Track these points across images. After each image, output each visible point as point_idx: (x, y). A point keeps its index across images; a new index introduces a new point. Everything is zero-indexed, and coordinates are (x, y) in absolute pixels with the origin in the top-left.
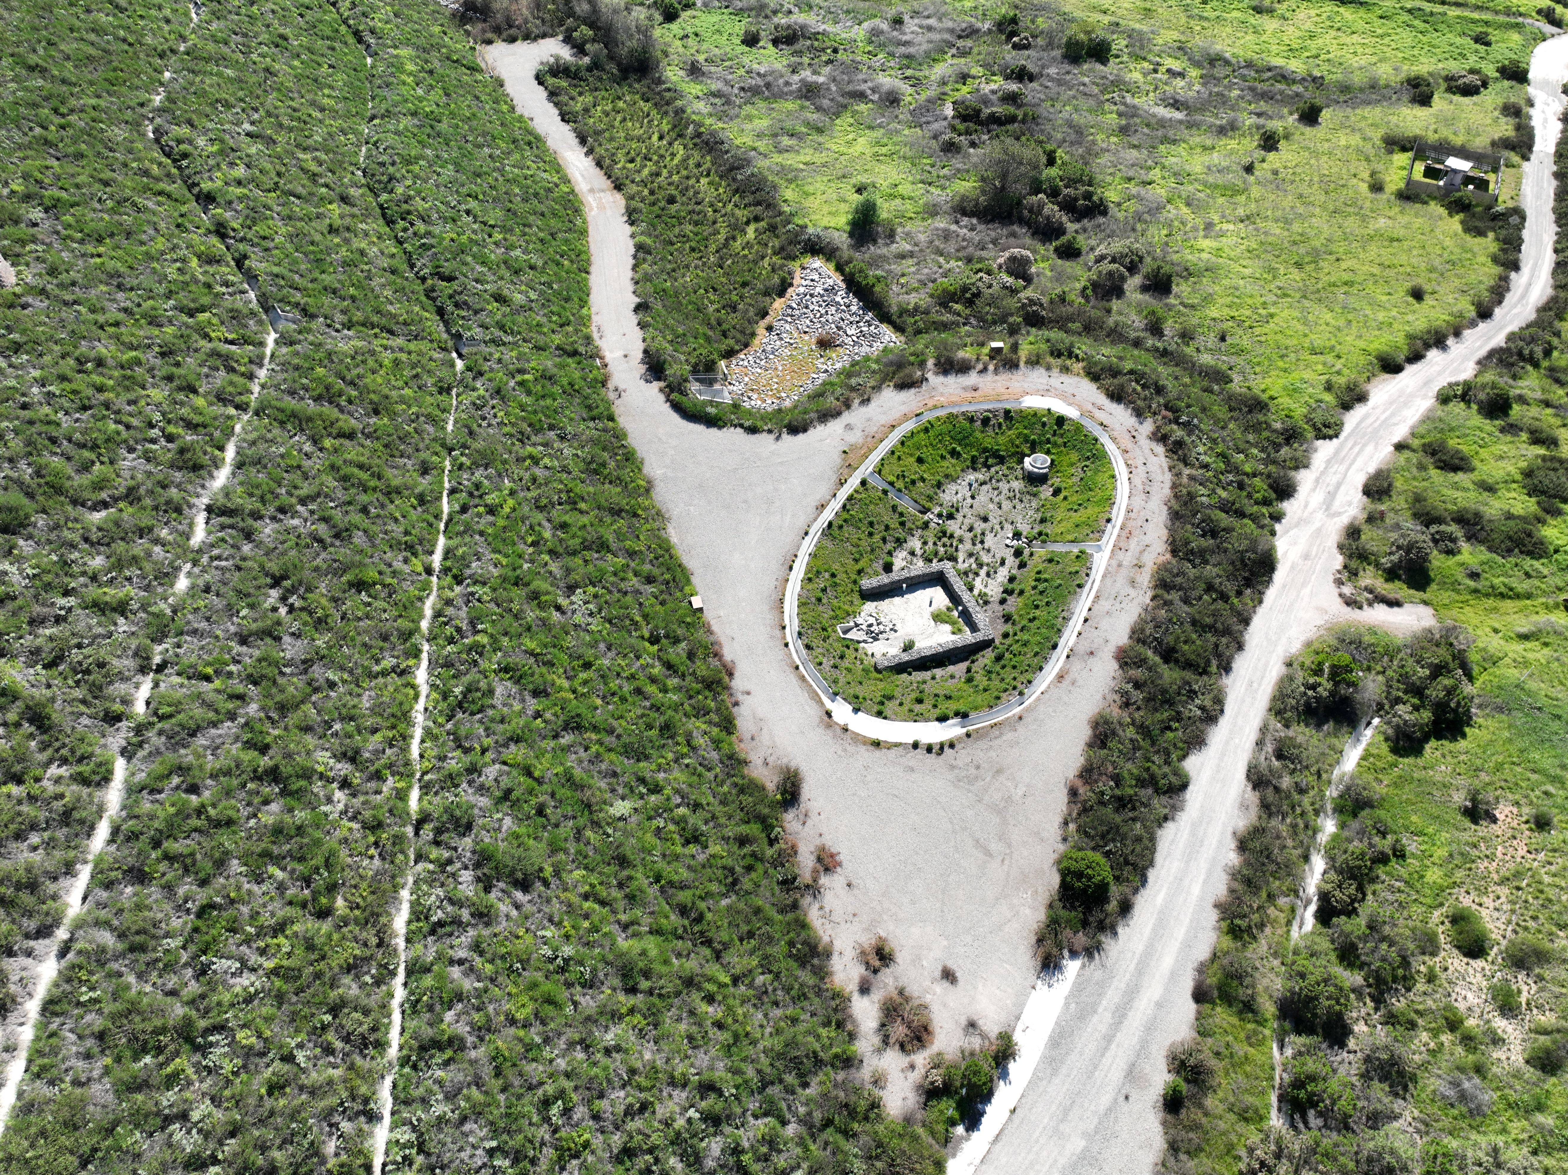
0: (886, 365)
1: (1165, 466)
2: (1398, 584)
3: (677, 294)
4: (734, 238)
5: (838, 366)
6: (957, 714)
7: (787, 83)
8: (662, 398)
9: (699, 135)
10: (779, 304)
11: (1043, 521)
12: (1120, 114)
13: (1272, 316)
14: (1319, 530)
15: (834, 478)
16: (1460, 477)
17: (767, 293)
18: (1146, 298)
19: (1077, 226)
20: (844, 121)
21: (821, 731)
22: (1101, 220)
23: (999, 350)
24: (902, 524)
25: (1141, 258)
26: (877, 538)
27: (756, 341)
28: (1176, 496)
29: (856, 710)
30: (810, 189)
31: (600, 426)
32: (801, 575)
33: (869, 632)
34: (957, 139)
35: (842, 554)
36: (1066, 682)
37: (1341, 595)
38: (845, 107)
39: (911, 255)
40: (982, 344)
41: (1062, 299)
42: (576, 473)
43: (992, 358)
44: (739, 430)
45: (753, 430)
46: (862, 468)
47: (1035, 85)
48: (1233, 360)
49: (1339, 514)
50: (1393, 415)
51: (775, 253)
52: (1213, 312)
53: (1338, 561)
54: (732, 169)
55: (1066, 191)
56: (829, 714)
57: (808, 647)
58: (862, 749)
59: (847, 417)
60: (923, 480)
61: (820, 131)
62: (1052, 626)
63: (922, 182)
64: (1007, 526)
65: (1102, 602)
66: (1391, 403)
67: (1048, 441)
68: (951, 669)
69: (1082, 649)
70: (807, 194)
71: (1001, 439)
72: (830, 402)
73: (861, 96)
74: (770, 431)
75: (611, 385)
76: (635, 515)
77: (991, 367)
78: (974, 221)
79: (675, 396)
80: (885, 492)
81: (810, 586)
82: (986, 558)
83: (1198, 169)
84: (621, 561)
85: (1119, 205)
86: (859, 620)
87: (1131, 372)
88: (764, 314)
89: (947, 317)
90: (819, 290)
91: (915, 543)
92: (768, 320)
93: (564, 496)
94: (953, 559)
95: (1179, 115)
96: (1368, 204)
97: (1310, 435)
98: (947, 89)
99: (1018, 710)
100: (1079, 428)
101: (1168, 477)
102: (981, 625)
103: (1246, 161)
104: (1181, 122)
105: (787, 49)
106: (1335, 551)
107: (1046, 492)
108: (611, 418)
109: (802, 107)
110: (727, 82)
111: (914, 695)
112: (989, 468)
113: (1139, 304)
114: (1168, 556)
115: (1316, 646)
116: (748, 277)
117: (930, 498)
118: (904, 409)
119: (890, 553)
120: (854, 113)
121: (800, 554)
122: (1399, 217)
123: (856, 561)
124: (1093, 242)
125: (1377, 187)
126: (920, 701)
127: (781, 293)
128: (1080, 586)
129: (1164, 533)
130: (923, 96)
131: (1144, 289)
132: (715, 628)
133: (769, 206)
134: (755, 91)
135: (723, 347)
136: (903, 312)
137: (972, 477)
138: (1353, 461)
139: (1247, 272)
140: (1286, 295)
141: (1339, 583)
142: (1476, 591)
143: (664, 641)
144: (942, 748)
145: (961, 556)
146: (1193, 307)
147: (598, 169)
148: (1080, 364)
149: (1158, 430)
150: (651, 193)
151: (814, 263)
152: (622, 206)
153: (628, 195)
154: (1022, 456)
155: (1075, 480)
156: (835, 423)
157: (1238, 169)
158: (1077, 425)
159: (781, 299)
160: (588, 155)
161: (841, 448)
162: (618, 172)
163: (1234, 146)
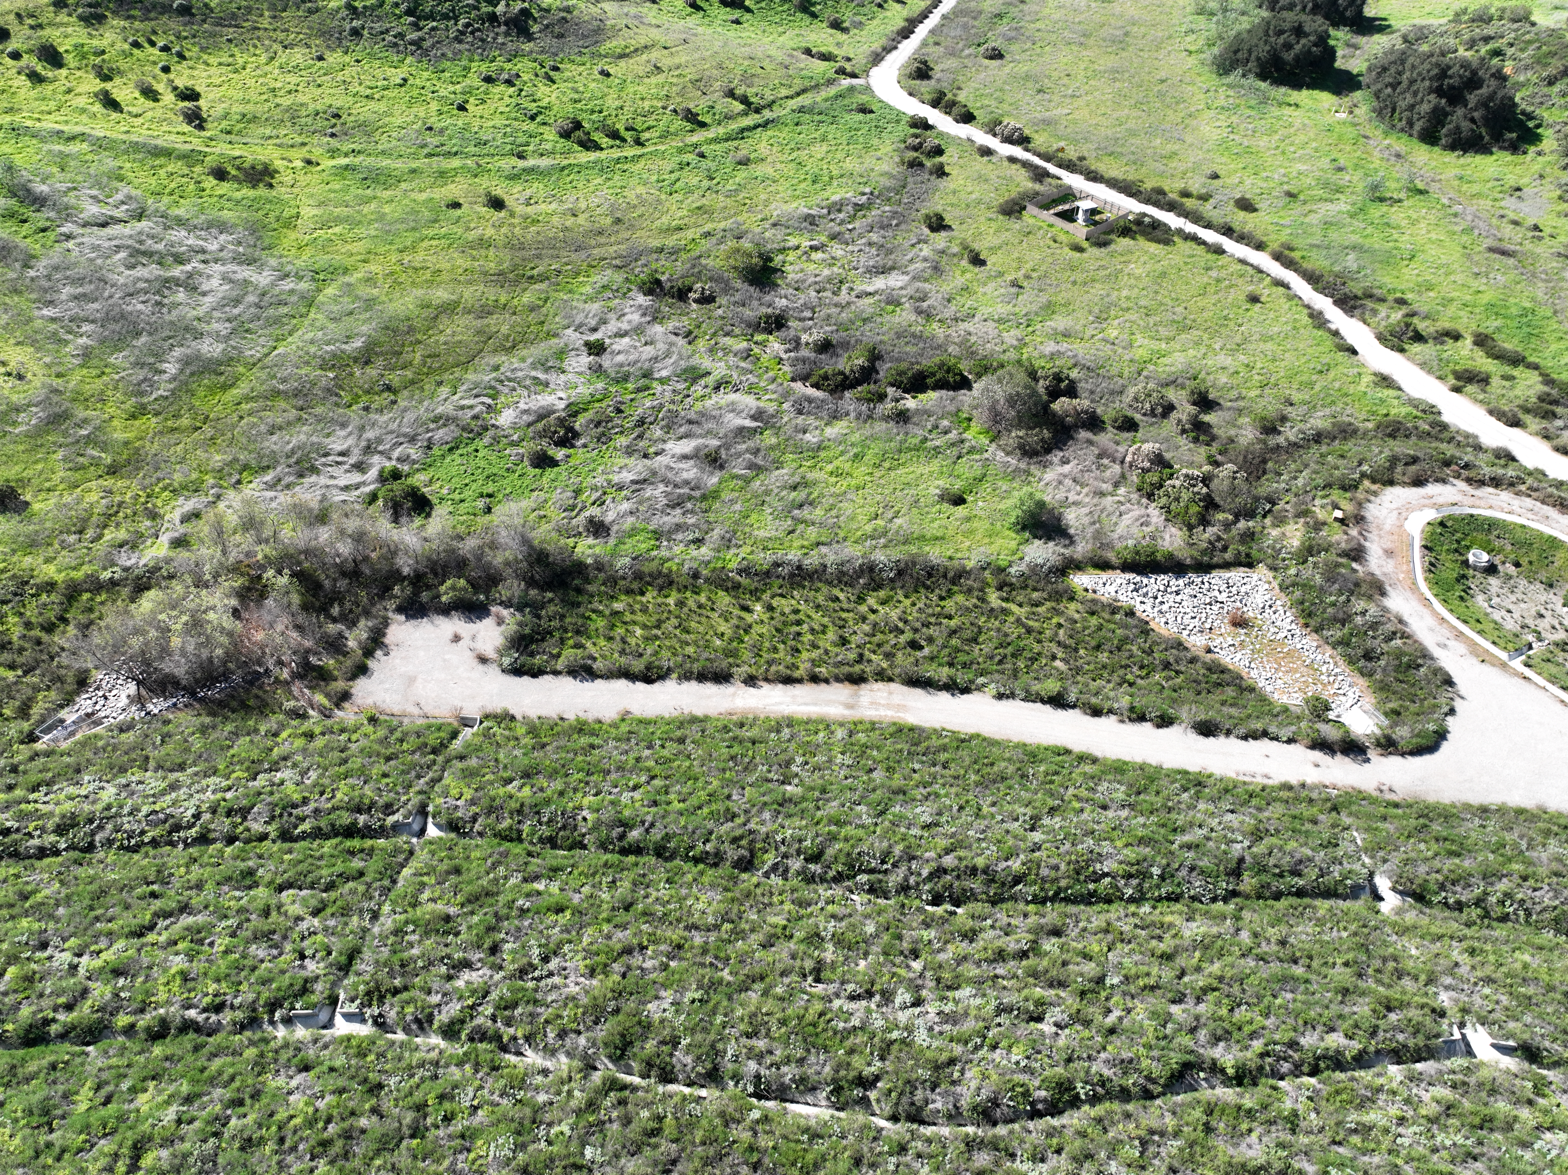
1: (1513, 495)
8: (1398, 758)
10: (1160, 630)
17: (1145, 631)
18: (1217, 415)
19: (1088, 403)
22: (1082, 386)
23: (1341, 517)
34: (891, 407)
43: (1347, 524)
45: (1452, 709)
46: (1504, 658)
48: (1323, 411)
60: (1498, 629)
67: (1459, 541)
71: (1449, 565)
75: (1374, 792)
77: (1361, 530)
78: (1058, 453)
88: (1181, 645)
90: (1135, 594)
96: (1103, 262)
97: (1436, 418)
100: (1453, 518)
101: (1528, 500)
107: (1508, 569)
113: (1226, 422)
117: (1516, 636)
118: (1416, 603)
122: (1127, 258)
130: (770, 393)
147: (798, 686)
148: (1367, 483)
149: (1469, 481)
150: (888, 656)
151: (1081, 580)
152: (905, 689)
153: (882, 676)
154: (1466, 563)
155: (1509, 548)
156: (1436, 652)
157: (1014, 290)
158: (1450, 517)
159: (1152, 625)
160: (754, 686)
161: (1475, 661)
162: (823, 671)
163: (968, 275)
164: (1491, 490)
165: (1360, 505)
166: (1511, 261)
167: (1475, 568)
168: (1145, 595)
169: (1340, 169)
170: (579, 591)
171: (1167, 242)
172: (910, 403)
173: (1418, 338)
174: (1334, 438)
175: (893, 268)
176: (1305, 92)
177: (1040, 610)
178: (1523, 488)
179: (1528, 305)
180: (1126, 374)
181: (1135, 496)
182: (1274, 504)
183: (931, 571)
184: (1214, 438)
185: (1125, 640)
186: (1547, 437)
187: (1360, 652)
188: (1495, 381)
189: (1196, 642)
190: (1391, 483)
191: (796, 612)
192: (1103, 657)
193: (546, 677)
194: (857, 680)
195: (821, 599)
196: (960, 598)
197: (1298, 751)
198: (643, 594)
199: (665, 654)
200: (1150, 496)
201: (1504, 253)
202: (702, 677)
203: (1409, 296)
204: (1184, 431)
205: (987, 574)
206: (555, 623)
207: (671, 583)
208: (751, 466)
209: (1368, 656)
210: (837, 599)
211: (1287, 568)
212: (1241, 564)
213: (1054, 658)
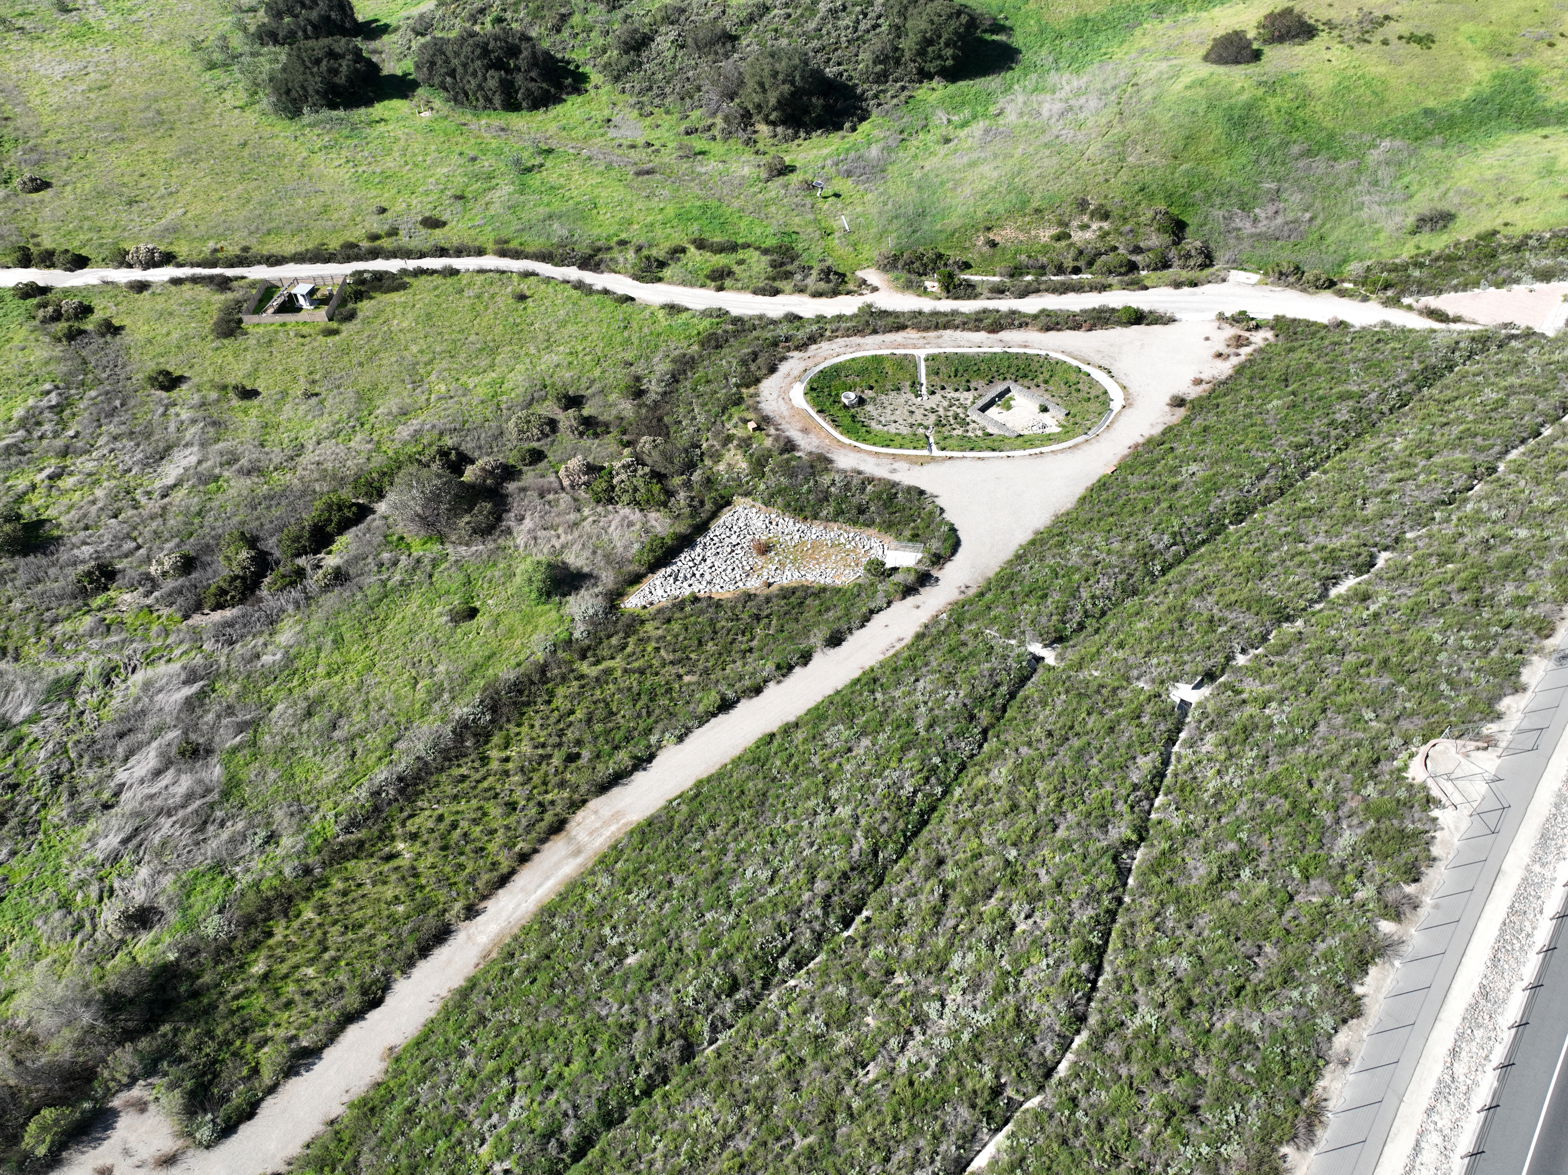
1: (828, 342)
2: (848, 279)
10: (724, 595)
14: (824, 305)
15: (949, 462)
17: (716, 607)
21: (1135, 406)
23: (756, 427)
29: (1112, 400)
36: (1025, 344)
37: (871, 292)
40: (753, 437)
43: (764, 429)
46: (928, 453)
48: (657, 355)
49: (803, 301)
53: (844, 297)
56: (1124, 407)
65: (962, 345)
67: (830, 393)
69: (1001, 344)
74: (935, 503)
77: (774, 428)
88: (749, 596)
99: (1058, 355)
100: (814, 380)
101: (839, 340)
106: (834, 299)
107: (869, 393)
114: (908, 329)
115: (918, 294)
116: (699, 628)
122: (384, 317)
125: (334, 331)
127: (707, 600)
128: (954, 354)
129: (890, 334)
138: (746, 302)
141: (861, 294)
144: (1105, 370)
147: (515, 877)
148: (744, 390)
149: (798, 348)
150: (562, 785)
151: (633, 602)
152: (603, 798)
153: (576, 805)
154: (845, 406)
155: (857, 379)
156: (896, 477)
157: (314, 401)
158: (812, 381)
159: (716, 597)
160: (478, 913)
161: (917, 468)
162: (521, 846)
163: (254, 412)
164: (814, 347)
165: (756, 409)
166: (658, 176)
167: (853, 406)
168: (685, 578)
169: (474, 159)
170: (195, 994)
171: (404, 286)
172: (331, 561)
173: (662, 265)
174: (685, 372)
175: (168, 449)
176: (377, 105)
177: (629, 650)
178: (828, 333)
179: (699, 203)
180: (490, 416)
181: (600, 509)
182: (700, 447)
183: (518, 687)
184: (607, 425)
185: (712, 622)
186: (801, 291)
187: (854, 511)
188: (736, 269)
189: (753, 584)
190: (758, 381)
191: (441, 818)
192: (710, 647)
193: (264, 1105)
194: (558, 827)
195: (450, 790)
196: (561, 691)
197: (899, 606)
198: (270, 934)
199: (362, 966)
200: (611, 501)
201: (648, 172)
202: (424, 951)
203: (624, 236)
204: (581, 434)
205: (560, 654)
206: (210, 1048)
207: (290, 899)
208: (241, 728)
209: (861, 511)
210: (463, 778)
211: (755, 487)
212: (722, 507)
213: (680, 677)
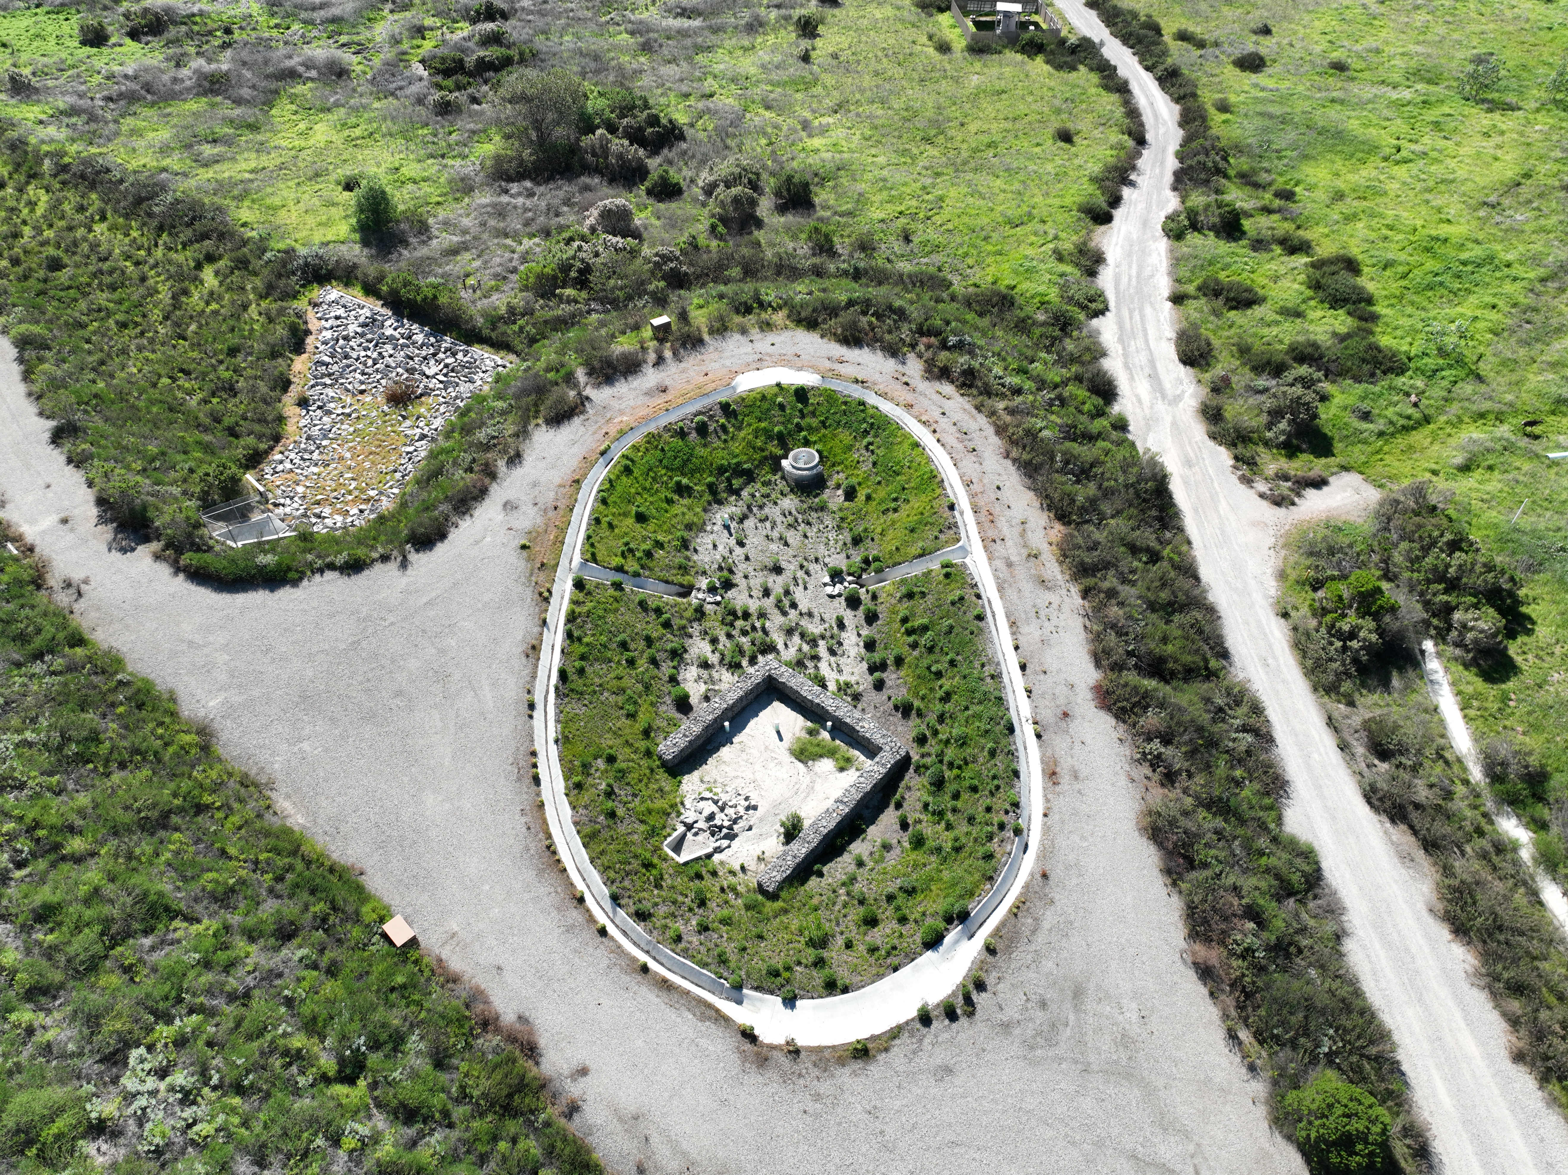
0: (517, 397)
1: (969, 407)
2: (1305, 457)
3: (122, 396)
4: (186, 292)
5: (438, 423)
6: (949, 920)
7: (175, 80)
8: (164, 570)
9: (65, 168)
10: (300, 364)
11: (857, 541)
12: (632, 33)
13: (941, 199)
14: (1174, 424)
15: (529, 595)
16: (1258, 311)
17: (274, 355)
18: (790, 218)
19: (658, 160)
20: (282, 111)
21: (754, 1078)
22: (684, 146)
23: (666, 327)
24: (667, 625)
25: (758, 174)
26: (642, 664)
27: (290, 428)
28: (1013, 442)
29: (790, 1002)
30: (277, 201)
31: (59, 663)
32: (560, 785)
33: (715, 830)
34: (451, 97)
35: (605, 716)
36: (1065, 779)
37: (1262, 496)
38: (276, 92)
39: (464, 247)
40: (636, 327)
41: (694, 245)
42: (35, 780)
43: (661, 341)
44: (329, 575)
45: (354, 567)
46: (564, 561)
47: (512, 22)
48: (938, 258)
49: (1178, 399)
50: (1140, 268)
51: (262, 297)
52: (877, 214)
53: (1224, 456)
54: (139, 201)
55: (625, 121)
56: (749, 1035)
57: (641, 916)
58: (845, 1076)
59: (498, 493)
60: (659, 545)
61: (254, 128)
62: (985, 698)
63: (432, 156)
64: (813, 567)
65: (1024, 629)
66: (1129, 255)
67: (799, 428)
68: (873, 831)
69: (1048, 715)
70: (275, 209)
71: (736, 447)
72: (460, 478)
73: (292, 75)
74: (385, 558)
75: (53, 580)
76: (200, 809)
77: (668, 354)
78: (528, 184)
79: (187, 558)
80: (618, 586)
81: (585, 798)
82: (814, 628)
83: (753, 70)
84: (209, 925)
85: (692, 125)
86: (689, 816)
87: (851, 303)
88: (285, 384)
89: (563, 310)
90: (353, 328)
91: (700, 647)
92: (294, 391)
93: (24, 846)
94: (769, 648)
95: (697, 23)
96: (948, 67)
97: (1082, 317)
98: (405, 46)
99: (1028, 864)
100: (830, 397)
101: (982, 420)
102: (877, 738)
103: (797, 51)
104: (702, 28)
105: (156, 42)
106: (1211, 444)
107: (835, 498)
108: (77, 640)
109: (213, 105)
110: (81, 96)
111: (856, 913)
112: (737, 493)
113: (788, 229)
114: (1058, 526)
115: (1293, 575)
116: (233, 340)
117: (683, 569)
118: (578, 451)
119: (673, 680)
120: (293, 99)
121: (539, 746)
122: (986, 70)
123: (632, 716)
124: (688, 173)
125: (944, 48)
126: (871, 922)
127: (299, 347)
128: (980, 618)
129: (1030, 496)
130: (377, 61)
131: (782, 209)
132: (456, 964)
133: (222, 236)
134: (132, 98)
135: (240, 452)
136: (494, 321)
137: (722, 514)
138: (1145, 331)
139: (882, 160)
140: (938, 174)
141: (1247, 481)
142: (1381, 434)
143: (374, 1059)
144: (968, 1000)
145: (778, 639)
146: (849, 214)
148: (777, 313)
149: (931, 365)
151: (327, 294)
154: (775, 460)
159: (302, 357)
161: (515, 542)
171: (1065, 68)
173: (1231, 233)
204: (712, 216)
212: (508, 348)
